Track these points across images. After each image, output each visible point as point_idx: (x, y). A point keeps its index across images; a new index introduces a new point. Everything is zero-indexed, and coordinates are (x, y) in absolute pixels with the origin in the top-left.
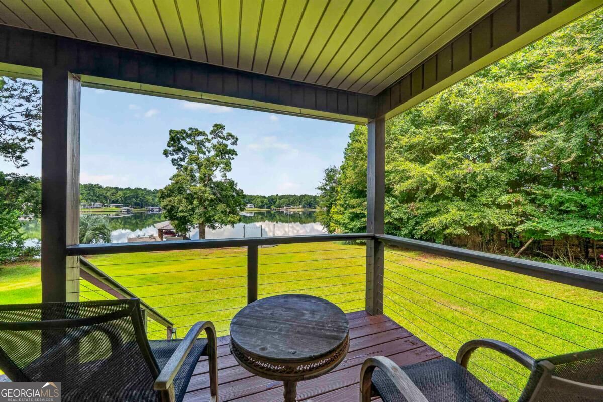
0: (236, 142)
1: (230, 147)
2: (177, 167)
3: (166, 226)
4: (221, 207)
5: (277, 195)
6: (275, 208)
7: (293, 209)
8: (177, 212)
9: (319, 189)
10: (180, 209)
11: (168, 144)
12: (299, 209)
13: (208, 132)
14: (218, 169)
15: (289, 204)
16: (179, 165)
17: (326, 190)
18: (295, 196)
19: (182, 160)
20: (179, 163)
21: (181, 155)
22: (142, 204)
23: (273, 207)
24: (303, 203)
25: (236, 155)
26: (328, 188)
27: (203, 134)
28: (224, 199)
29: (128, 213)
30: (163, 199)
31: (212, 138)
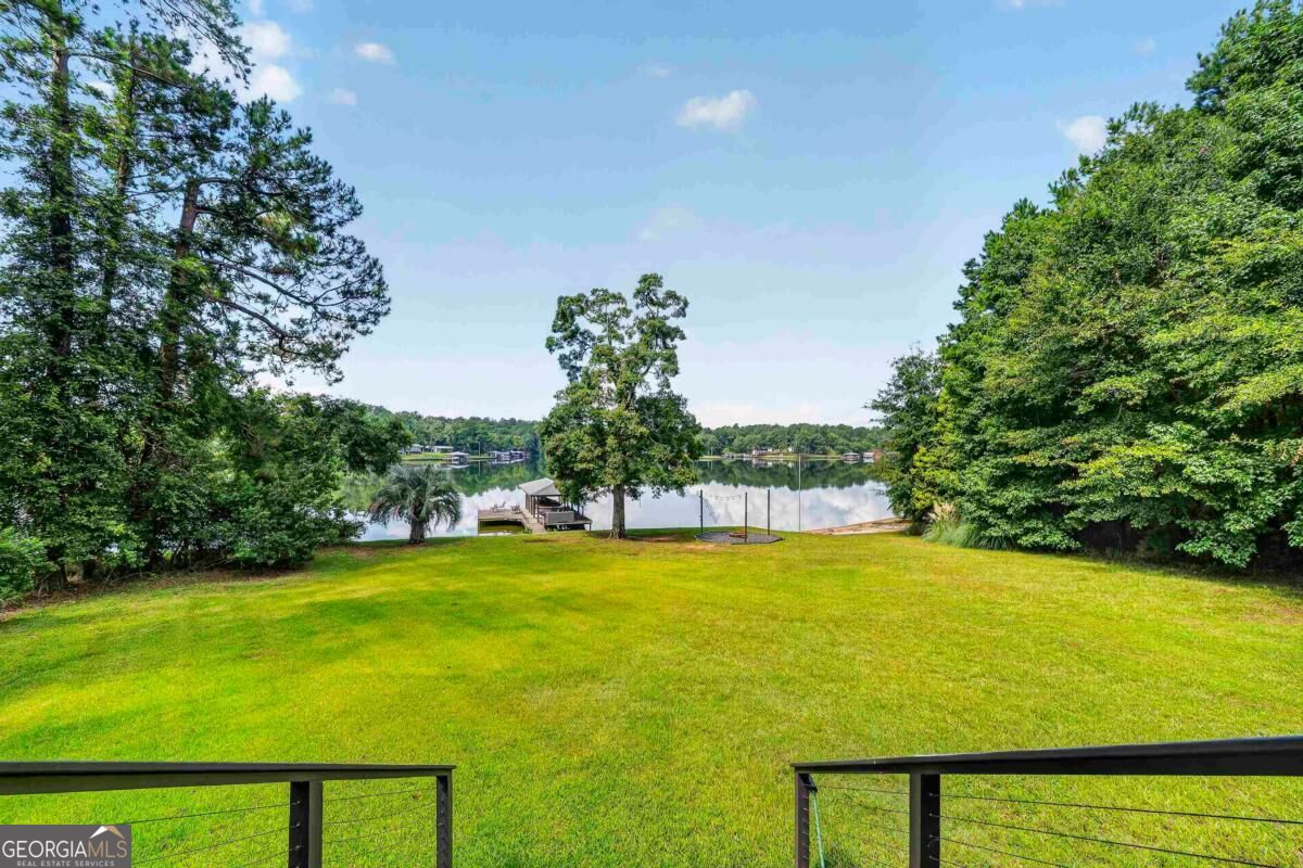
0: (683, 309)
1: (672, 323)
2: (567, 371)
3: (543, 489)
4: (659, 451)
5: (736, 426)
6: (731, 454)
7: (772, 457)
8: (575, 462)
9: (875, 407)
10: (579, 457)
11: (553, 326)
12: (786, 457)
13: (628, 295)
14: (652, 369)
15: (764, 445)
16: (573, 367)
17: (894, 408)
18: (776, 426)
19: (578, 356)
20: (573, 363)
21: (576, 347)
22: (482, 446)
23: (727, 452)
24: (796, 442)
25: (683, 338)
26: (901, 404)
27: (618, 298)
28: (663, 435)
29: (461, 464)
30: (549, 437)
31: (637, 306)
